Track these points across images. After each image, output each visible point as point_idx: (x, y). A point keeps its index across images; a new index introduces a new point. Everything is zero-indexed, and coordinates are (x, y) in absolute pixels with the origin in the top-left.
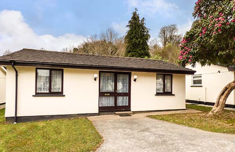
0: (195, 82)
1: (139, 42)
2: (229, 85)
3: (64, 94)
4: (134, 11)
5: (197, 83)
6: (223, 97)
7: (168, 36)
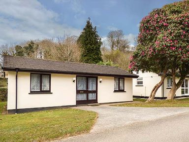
0: (138, 83)
1: (93, 47)
2: (157, 85)
3: (51, 92)
4: (88, 20)
5: (140, 83)
6: (154, 92)
7: (116, 40)
